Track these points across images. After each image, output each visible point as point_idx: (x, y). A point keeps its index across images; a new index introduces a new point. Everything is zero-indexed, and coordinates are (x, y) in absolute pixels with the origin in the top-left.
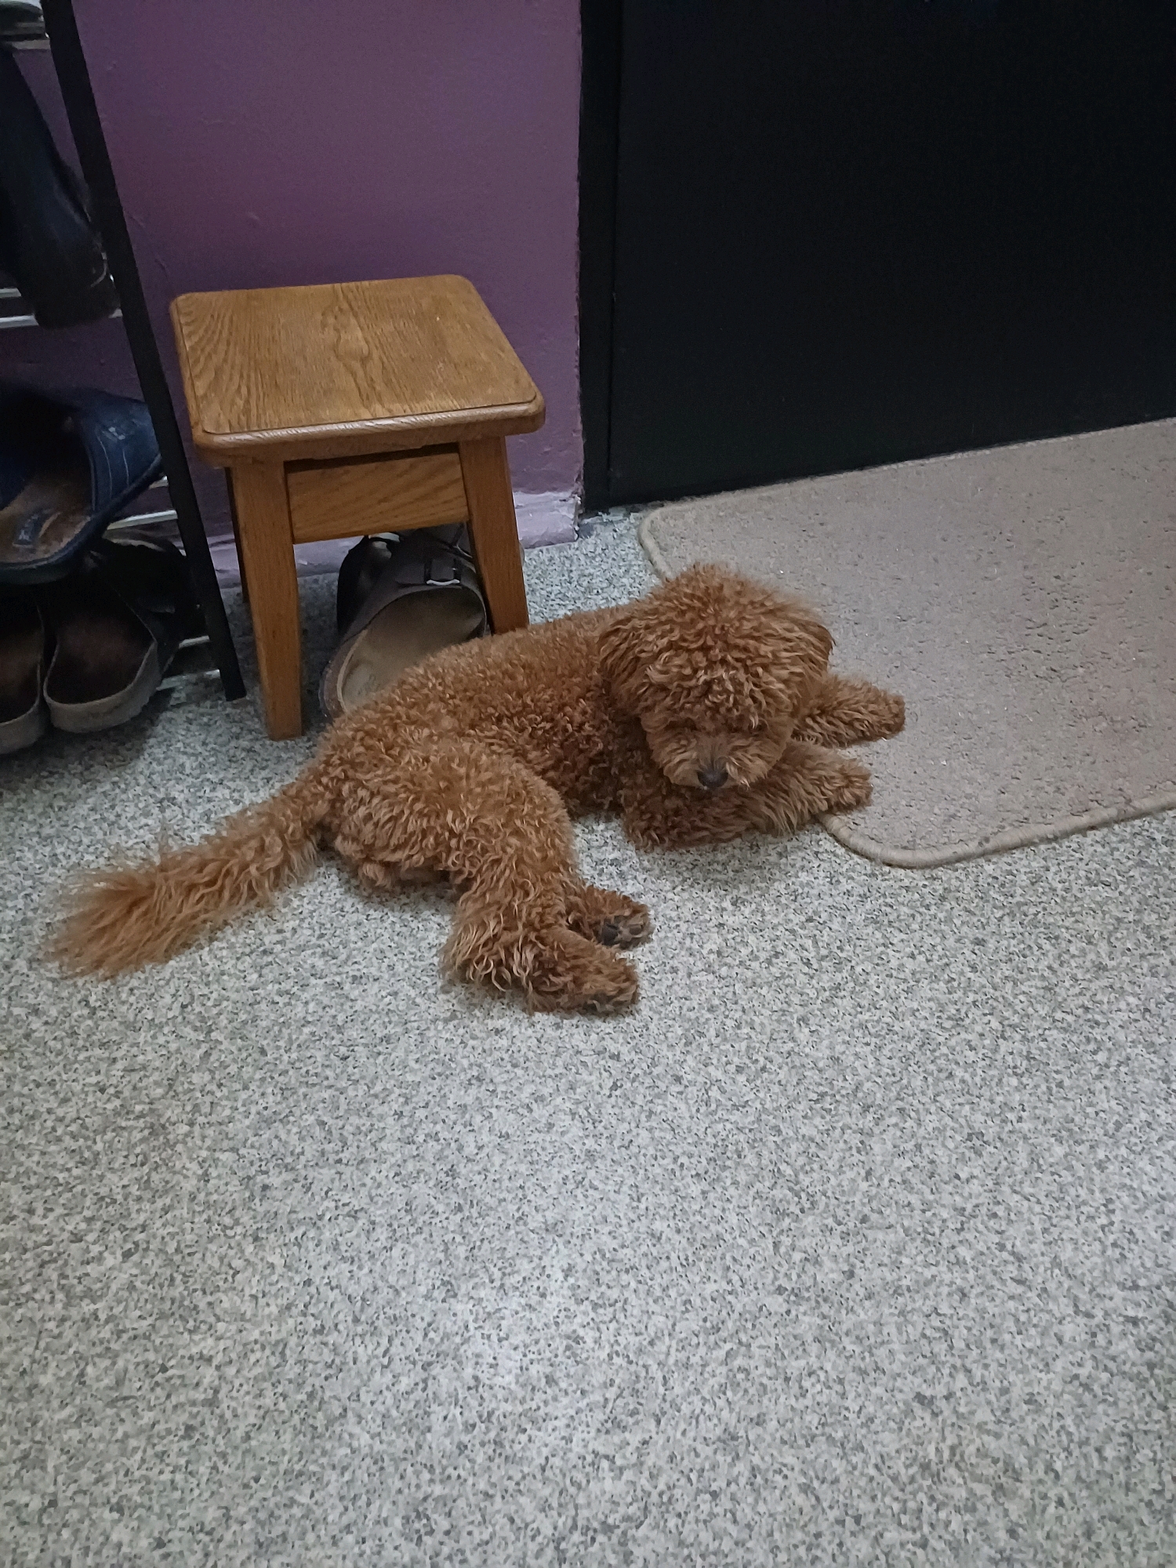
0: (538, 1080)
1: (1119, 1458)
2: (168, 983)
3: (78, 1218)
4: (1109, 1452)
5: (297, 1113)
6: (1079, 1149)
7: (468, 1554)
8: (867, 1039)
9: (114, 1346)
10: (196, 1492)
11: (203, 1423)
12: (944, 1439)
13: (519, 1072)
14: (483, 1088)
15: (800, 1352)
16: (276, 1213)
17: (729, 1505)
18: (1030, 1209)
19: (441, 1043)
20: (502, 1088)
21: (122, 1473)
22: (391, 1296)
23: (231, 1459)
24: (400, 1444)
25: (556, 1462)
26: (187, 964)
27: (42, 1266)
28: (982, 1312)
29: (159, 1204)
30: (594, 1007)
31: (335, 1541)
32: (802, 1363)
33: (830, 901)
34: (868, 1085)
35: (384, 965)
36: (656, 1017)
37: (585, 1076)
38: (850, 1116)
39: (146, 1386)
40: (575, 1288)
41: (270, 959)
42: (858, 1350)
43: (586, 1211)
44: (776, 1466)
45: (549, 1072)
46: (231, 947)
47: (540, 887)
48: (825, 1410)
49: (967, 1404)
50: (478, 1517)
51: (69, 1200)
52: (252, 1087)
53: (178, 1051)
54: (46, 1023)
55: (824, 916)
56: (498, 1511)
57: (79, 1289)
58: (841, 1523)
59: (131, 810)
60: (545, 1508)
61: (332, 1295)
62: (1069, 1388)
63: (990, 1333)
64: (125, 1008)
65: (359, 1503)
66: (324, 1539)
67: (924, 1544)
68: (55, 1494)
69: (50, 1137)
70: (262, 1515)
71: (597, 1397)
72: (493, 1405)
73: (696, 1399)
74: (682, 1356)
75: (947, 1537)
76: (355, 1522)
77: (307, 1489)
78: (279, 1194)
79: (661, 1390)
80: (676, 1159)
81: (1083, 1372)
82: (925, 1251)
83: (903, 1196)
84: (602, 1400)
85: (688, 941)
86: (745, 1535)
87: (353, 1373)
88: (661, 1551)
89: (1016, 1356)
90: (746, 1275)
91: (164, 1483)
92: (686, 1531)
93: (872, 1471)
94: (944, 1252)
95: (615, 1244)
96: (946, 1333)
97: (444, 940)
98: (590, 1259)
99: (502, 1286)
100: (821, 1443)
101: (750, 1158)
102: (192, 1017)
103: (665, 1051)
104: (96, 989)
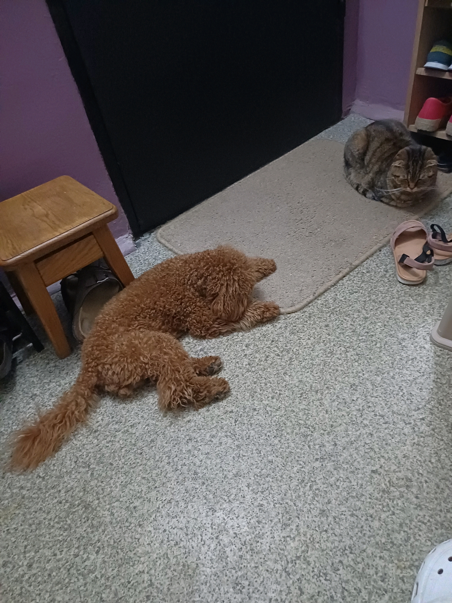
0: (210, 431)
1: (436, 461)
2: (66, 457)
3: (73, 549)
4: (433, 460)
5: (134, 479)
6: (384, 376)
7: (259, 588)
8: (307, 371)
9: (108, 584)
12: (385, 480)
13: (202, 431)
14: (193, 441)
15: (331, 475)
16: (143, 514)
17: (332, 532)
18: (379, 400)
19: (172, 434)
20: (199, 439)
22: (195, 521)
25: (273, 546)
26: (69, 447)
27: (69, 570)
28: (379, 437)
29: (100, 530)
32: (334, 478)
33: (276, 333)
34: (314, 385)
35: (140, 417)
36: (238, 393)
37: (225, 422)
38: (313, 397)
39: (126, 591)
40: (253, 490)
41: (98, 433)
42: (348, 466)
43: (245, 464)
44: (340, 513)
45: (212, 426)
46: (83, 435)
47: (183, 367)
48: (347, 489)
49: (387, 467)
50: (256, 575)
51: (67, 544)
52: (114, 477)
53: (81, 478)
55: (277, 338)
56: (262, 570)
57: (86, 571)
60: (276, 562)
61: (175, 531)
62: (414, 447)
63: (384, 443)
65: (216, 591)
67: (394, 514)
71: (276, 520)
72: (244, 539)
73: (307, 505)
74: (296, 494)
75: (399, 508)
77: (197, 595)
78: (140, 507)
79: (295, 508)
80: (266, 435)
81: (416, 441)
82: (354, 427)
83: (340, 414)
84: (278, 520)
85: (237, 365)
86: (341, 538)
88: (318, 556)
89: (395, 446)
90: (304, 460)
92: (322, 546)
93: (369, 500)
94: (360, 425)
95: (259, 470)
96: (372, 449)
98: (253, 479)
99: (229, 501)
100: (351, 500)
101: (289, 424)
102: (80, 464)
103: (246, 403)
104: (40, 471)
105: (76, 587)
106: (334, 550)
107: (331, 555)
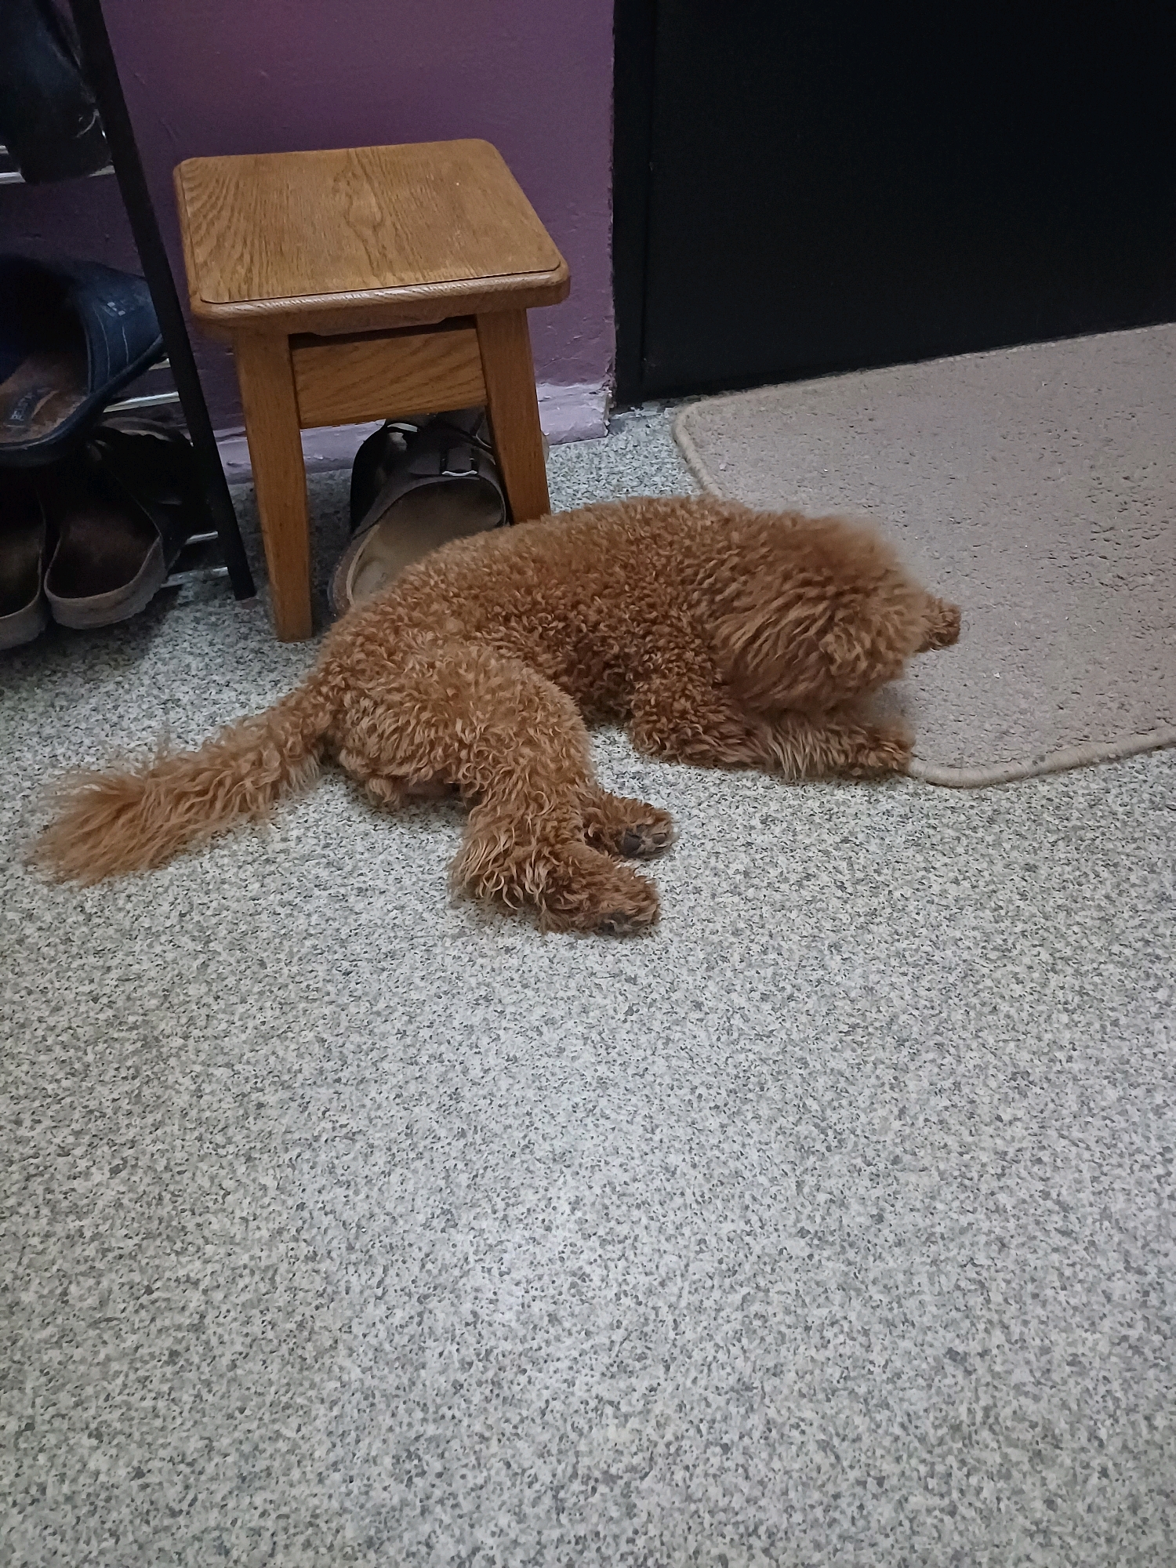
0: (549, 1002)
2: (166, 891)
3: (67, 1131)
4: (1160, 1421)
5: (297, 1029)
6: (1134, 1093)
7: (461, 1498)
8: (904, 969)
9: (99, 1265)
10: (179, 1421)
11: (188, 1350)
12: (977, 1399)
13: (530, 993)
14: (491, 1008)
15: (821, 1300)
16: (270, 1133)
17: (741, 1460)
18: (1079, 1156)
19: (448, 960)
20: (510, 1009)
21: (103, 1397)
22: (387, 1223)
23: (215, 1388)
24: (392, 1381)
25: (557, 1405)
26: (186, 872)
27: (27, 1179)
28: (1023, 1264)
29: (150, 1120)
30: (611, 927)
31: (321, 1479)
32: (824, 1312)
33: (868, 821)
34: (904, 1017)
35: (391, 878)
36: (676, 939)
37: (599, 1000)
38: (883, 1050)
39: (130, 1309)
40: (583, 1221)
41: (273, 868)
42: (885, 1300)
43: (596, 1141)
44: (793, 1421)
45: (561, 994)
46: (234, 854)
47: (555, 800)
48: (848, 1363)
49: (1004, 1362)
50: (473, 1460)
51: (57, 1112)
52: (251, 1000)
53: (175, 961)
54: (40, 929)
55: (861, 837)
56: (494, 1455)
57: (65, 1204)
58: (863, 1484)
59: (134, 712)
60: (543, 1453)
61: (326, 1221)
62: (1118, 1350)
63: (1030, 1287)
64: (122, 914)
65: (347, 1440)
66: (309, 1476)
67: (952, 1514)
68: (32, 1417)
69: (41, 1047)
70: (246, 1448)
71: (602, 1339)
72: (492, 1343)
73: (709, 1346)
74: (695, 1299)
75: (979, 1504)
76: (343, 1460)
77: (294, 1422)
78: (274, 1113)
79: (672, 1335)
80: (693, 1089)
81: (1133, 1334)
82: (962, 1197)
83: (939, 1137)
84: (607, 1342)
85: (713, 860)
86: (757, 1493)
87: (345, 1304)
88: (667, 1505)
89: (1058, 1311)
90: (766, 1215)
91: (144, 1409)
92: (693, 1485)
93: (897, 1430)
94: (982, 1198)
95: (626, 1177)
96: (982, 1285)
97: (454, 853)
98: (598, 1191)
99: (505, 1217)
100: (843, 1399)
101: (773, 1091)
102: (190, 926)
103: (685, 975)
104: (92, 896)
105: (23, 1230)
106: (722, 1516)
107: (706, 1525)
